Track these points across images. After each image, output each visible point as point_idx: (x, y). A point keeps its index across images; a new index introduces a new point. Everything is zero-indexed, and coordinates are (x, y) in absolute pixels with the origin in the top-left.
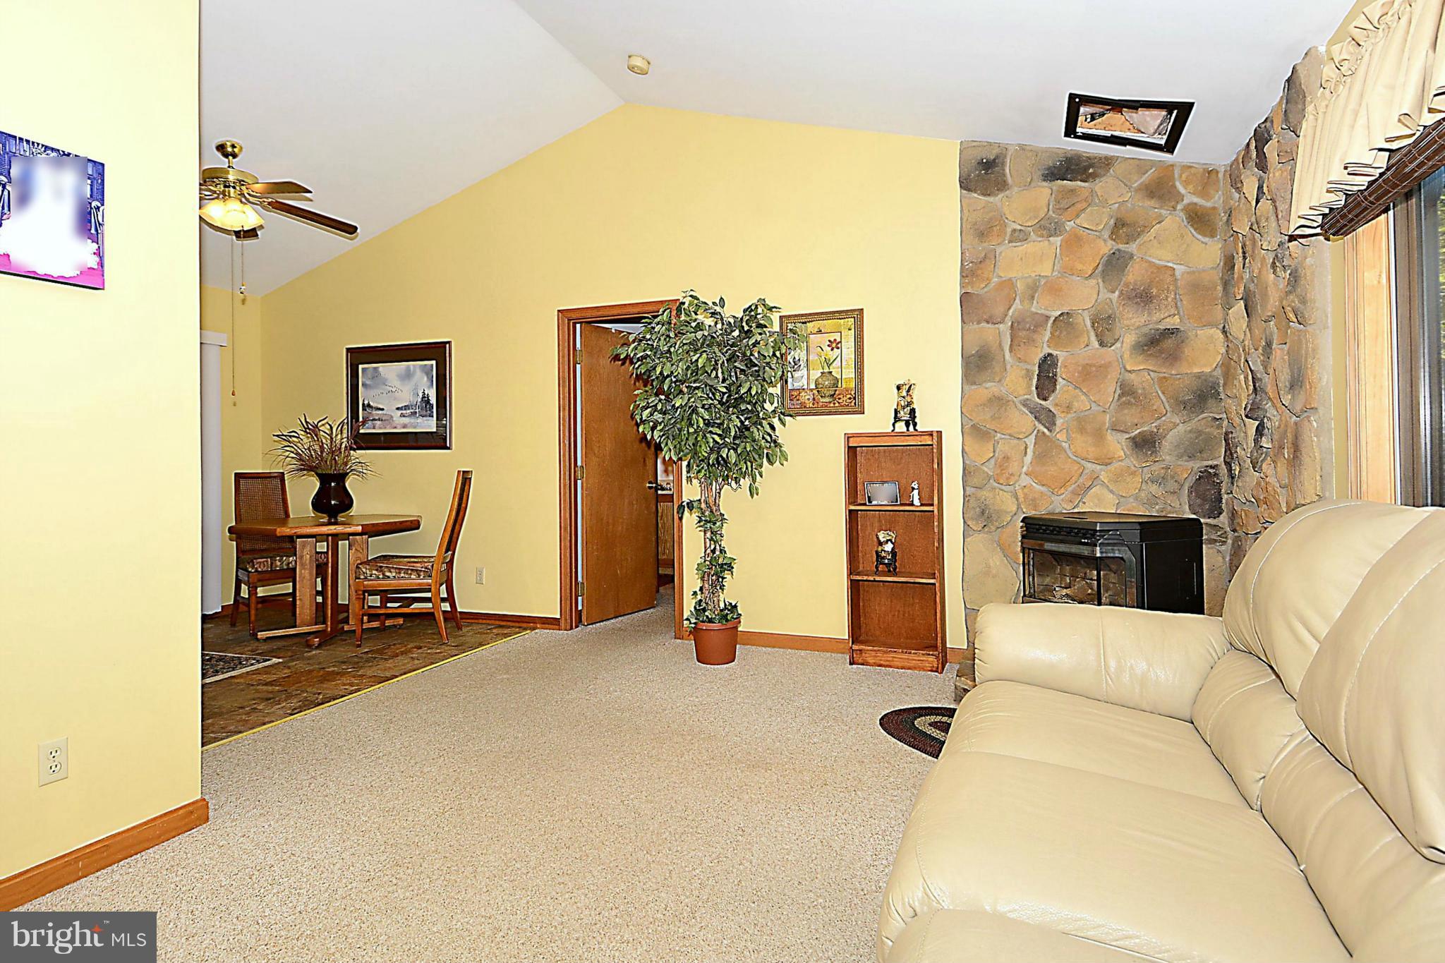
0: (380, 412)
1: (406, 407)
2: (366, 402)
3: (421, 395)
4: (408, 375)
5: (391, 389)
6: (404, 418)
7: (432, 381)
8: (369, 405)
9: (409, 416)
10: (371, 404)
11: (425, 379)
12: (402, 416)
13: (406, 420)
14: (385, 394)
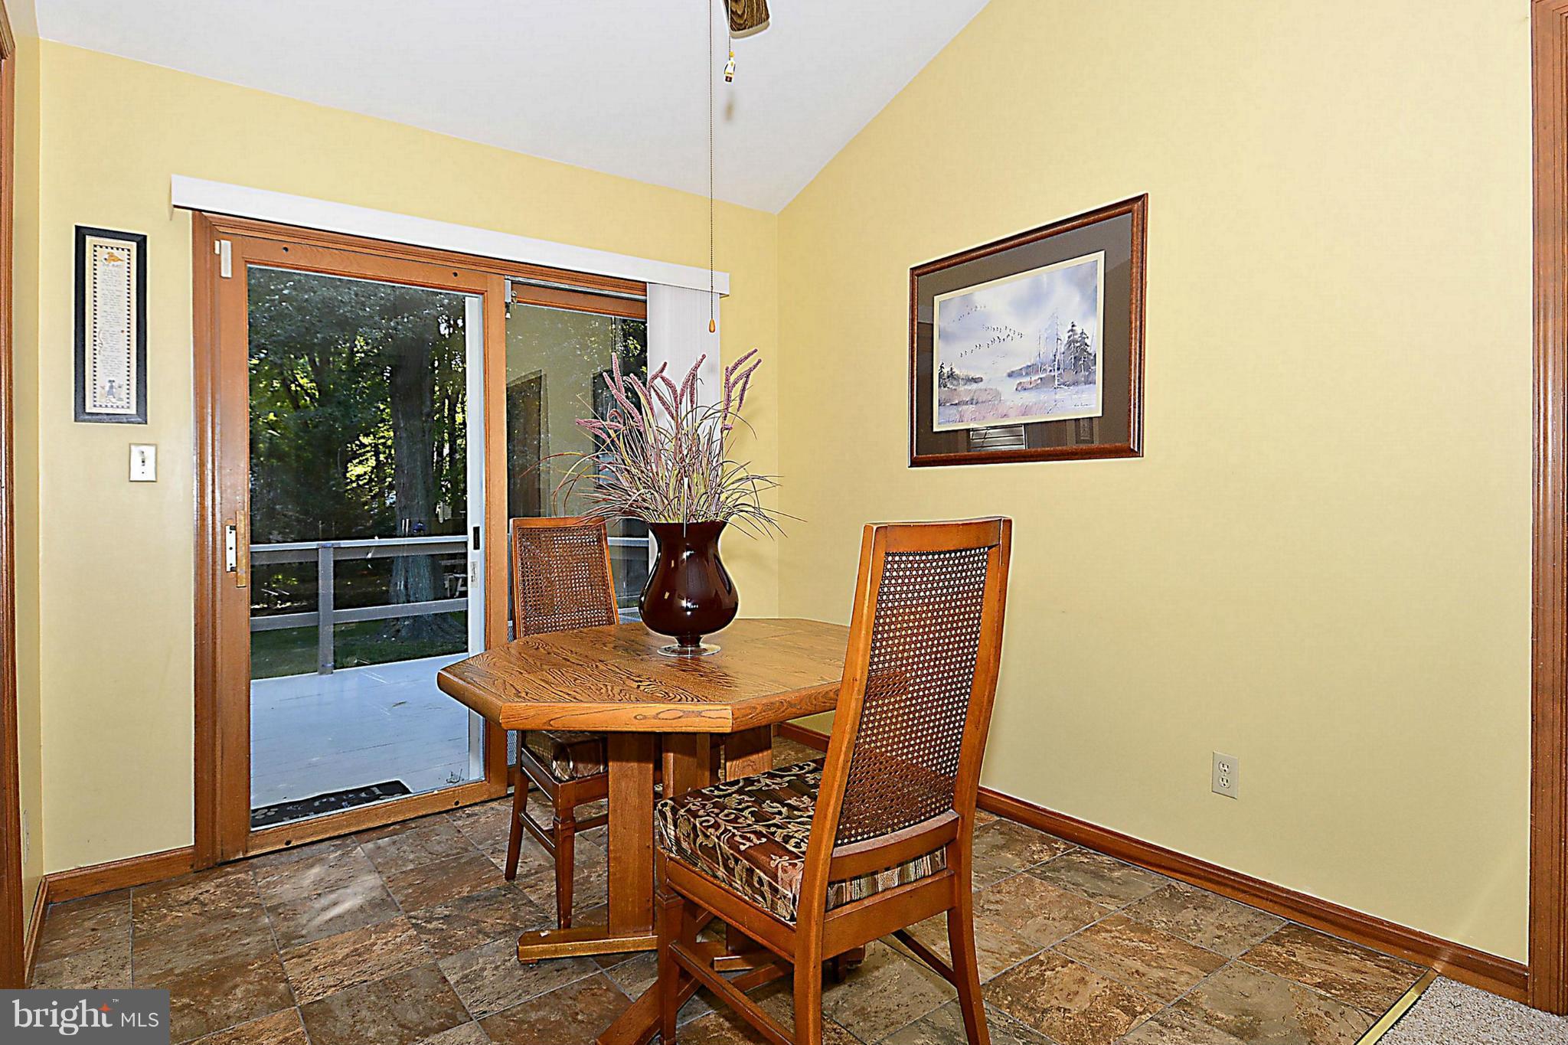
0: (974, 386)
1: (1030, 369)
2: (946, 370)
3: (1065, 337)
4: (1036, 299)
5: (997, 334)
6: (1025, 394)
7: (1095, 300)
8: (951, 376)
9: (1037, 387)
10: (957, 371)
11: (1077, 298)
12: (1022, 388)
13: (1029, 398)
14: (984, 348)
